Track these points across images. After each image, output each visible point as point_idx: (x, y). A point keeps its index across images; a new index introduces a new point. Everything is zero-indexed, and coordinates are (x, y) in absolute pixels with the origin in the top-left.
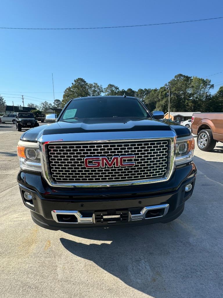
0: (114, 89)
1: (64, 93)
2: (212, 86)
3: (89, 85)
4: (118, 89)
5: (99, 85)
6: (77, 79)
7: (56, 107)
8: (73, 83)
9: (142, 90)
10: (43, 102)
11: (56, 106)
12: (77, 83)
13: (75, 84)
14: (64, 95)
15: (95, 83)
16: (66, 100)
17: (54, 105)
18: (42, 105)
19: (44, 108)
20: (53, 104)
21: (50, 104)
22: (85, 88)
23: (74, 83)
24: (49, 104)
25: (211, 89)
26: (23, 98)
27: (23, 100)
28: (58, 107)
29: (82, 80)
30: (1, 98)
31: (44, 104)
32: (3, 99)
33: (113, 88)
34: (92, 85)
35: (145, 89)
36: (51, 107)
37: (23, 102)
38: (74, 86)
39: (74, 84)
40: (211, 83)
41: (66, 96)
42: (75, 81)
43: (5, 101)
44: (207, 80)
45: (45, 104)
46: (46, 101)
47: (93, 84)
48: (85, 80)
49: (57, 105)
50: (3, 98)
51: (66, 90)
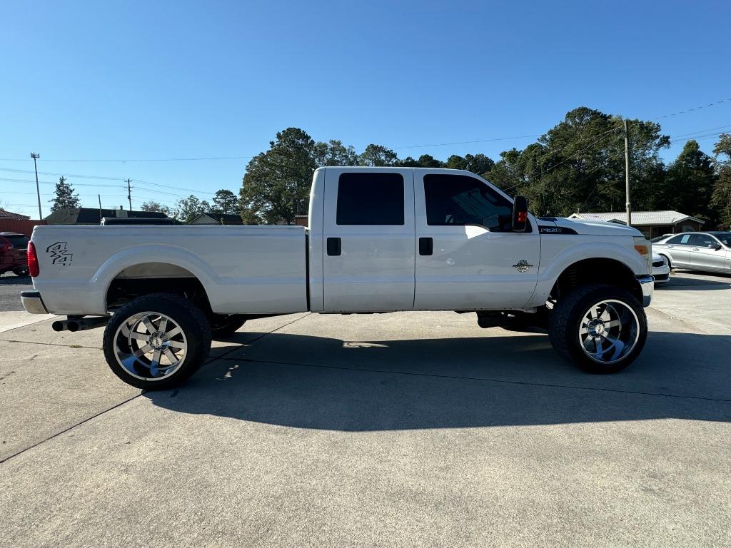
0: (383, 158)
1: (247, 170)
2: (666, 141)
3: (318, 146)
4: (394, 156)
5: (345, 145)
6: (284, 131)
7: (220, 211)
8: (272, 143)
9: (459, 157)
10: (186, 196)
11: (221, 208)
12: (285, 142)
13: (279, 145)
14: (246, 175)
15: (333, 142)
16: (252, 189)
17: (214, 204)
18: (182, 205)
19: (187, 213)
20: (212, 203)
21: (204, 203)
22: (306, 154)
23: (276, 141)
24: (201, 201)
25: (662, 149)
26: (129, 187)
27: (130, 191)
28: (226, 210)
29: (299, 133)
30: (67, 188)
31: (186, 204)
32: (71, 191)
33: (381, 153)
34: (325, 146)
35: (468, 156)
36: (206, 211)
37: (129, 198)
38: (277, 151)
39: (275, 143)
40: (662, 133)
41: (253, 177)
42: (279, 136)
43: (79, 197)
44: (649, 123)
45: (189, 204)
46: (192, 196)
47: (330, 144)
48: (308, 133)
49: (222, 205)
50: (71, 188)
51: (251, 163)
